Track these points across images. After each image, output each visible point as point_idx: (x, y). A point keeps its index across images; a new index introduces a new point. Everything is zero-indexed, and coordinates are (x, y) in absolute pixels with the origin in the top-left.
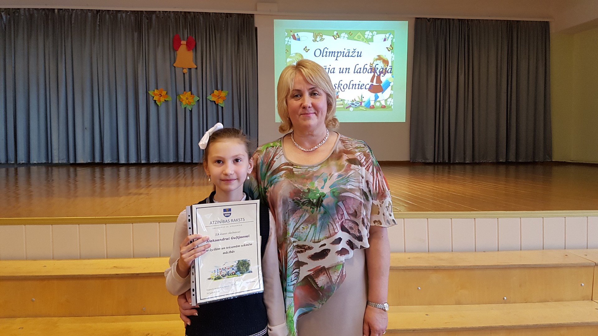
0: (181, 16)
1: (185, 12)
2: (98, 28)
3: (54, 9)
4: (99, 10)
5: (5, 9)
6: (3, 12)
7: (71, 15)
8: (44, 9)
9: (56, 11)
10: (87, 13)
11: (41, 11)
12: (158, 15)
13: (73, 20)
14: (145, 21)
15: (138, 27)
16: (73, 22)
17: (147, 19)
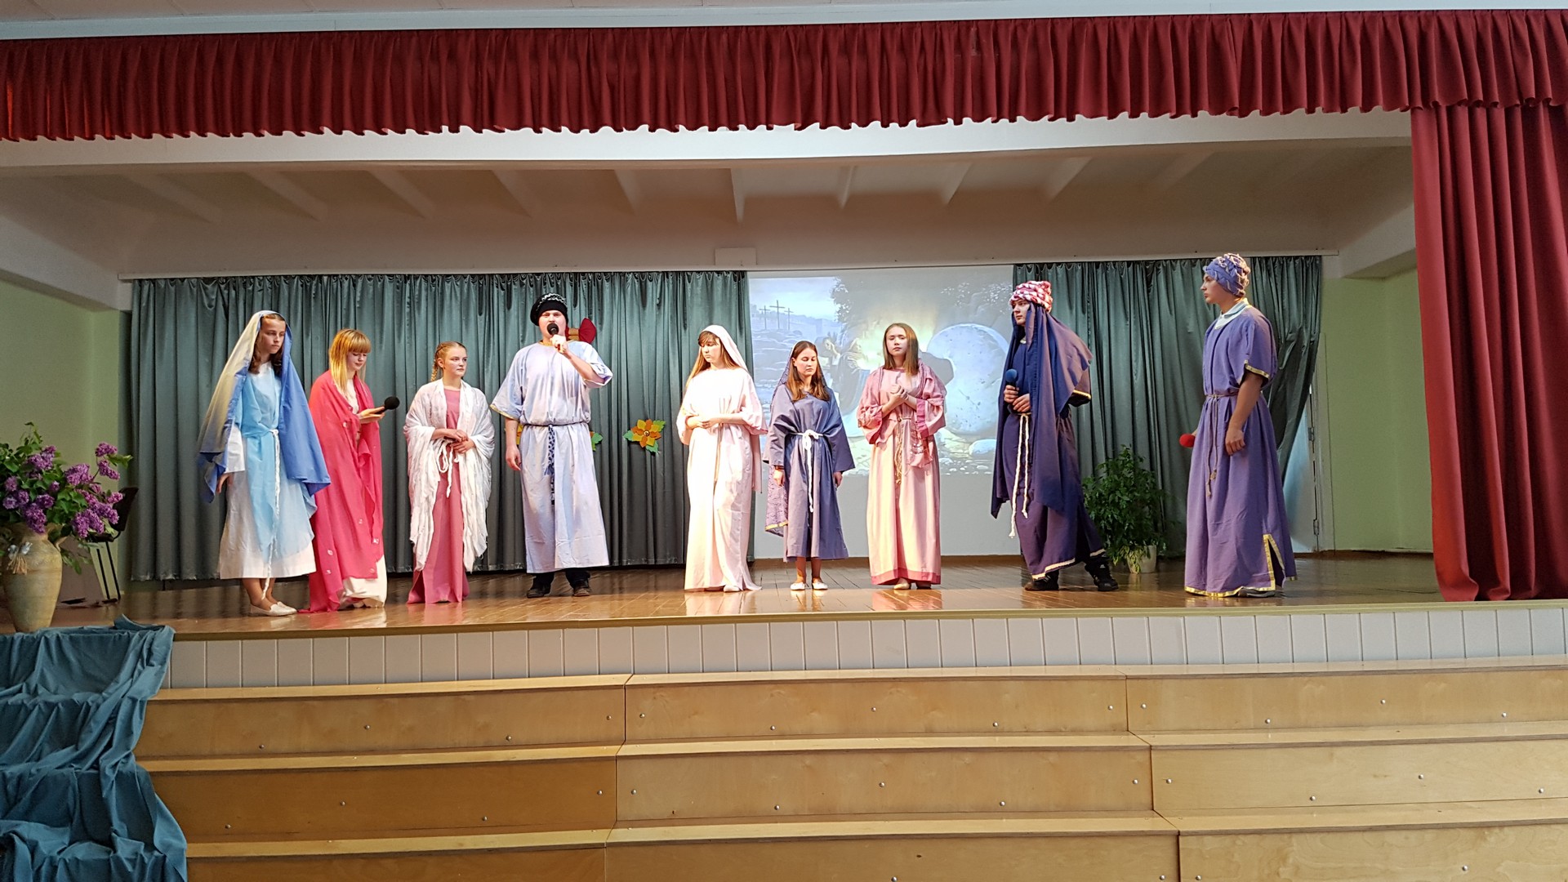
0: (568, 281)
1: (576, 274)
2: (407, 310)
3: (321, 277)
4: (409, 275)
5: (226, 278)
6: (223, 283)
7: (354, 285)
8: (301, 277)
9: (325, 278)
10: (384, 283)
11: (296, 280)
12: (524, 281)
13: (358, 295)
14: (498, 295)
15: (485, 305)
16: (358, 299)
17: (503, 289)
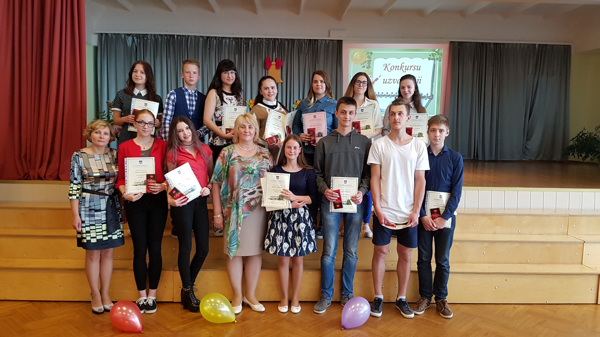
0: (271, 42)
1: (274, 39)
2: (208, 51)
4: (209, 37)
5: (137, 34)
6: (135, 37)
7: (187, 40)
8: (166, 35)
9: (176, 36)
10: (199, 39)
12: (254, 41)
13: (189, 44)
14: (244, 46)
15: (239, 50)
16: (189, 46)
17: (246, 44)
